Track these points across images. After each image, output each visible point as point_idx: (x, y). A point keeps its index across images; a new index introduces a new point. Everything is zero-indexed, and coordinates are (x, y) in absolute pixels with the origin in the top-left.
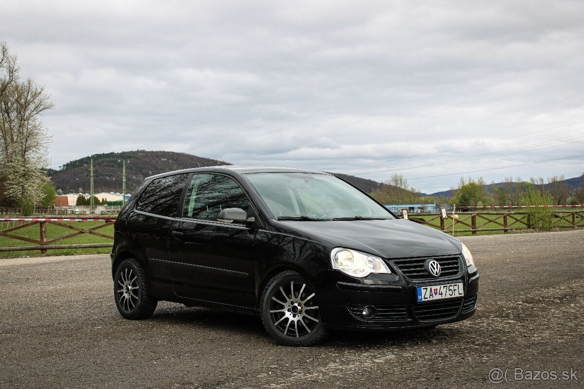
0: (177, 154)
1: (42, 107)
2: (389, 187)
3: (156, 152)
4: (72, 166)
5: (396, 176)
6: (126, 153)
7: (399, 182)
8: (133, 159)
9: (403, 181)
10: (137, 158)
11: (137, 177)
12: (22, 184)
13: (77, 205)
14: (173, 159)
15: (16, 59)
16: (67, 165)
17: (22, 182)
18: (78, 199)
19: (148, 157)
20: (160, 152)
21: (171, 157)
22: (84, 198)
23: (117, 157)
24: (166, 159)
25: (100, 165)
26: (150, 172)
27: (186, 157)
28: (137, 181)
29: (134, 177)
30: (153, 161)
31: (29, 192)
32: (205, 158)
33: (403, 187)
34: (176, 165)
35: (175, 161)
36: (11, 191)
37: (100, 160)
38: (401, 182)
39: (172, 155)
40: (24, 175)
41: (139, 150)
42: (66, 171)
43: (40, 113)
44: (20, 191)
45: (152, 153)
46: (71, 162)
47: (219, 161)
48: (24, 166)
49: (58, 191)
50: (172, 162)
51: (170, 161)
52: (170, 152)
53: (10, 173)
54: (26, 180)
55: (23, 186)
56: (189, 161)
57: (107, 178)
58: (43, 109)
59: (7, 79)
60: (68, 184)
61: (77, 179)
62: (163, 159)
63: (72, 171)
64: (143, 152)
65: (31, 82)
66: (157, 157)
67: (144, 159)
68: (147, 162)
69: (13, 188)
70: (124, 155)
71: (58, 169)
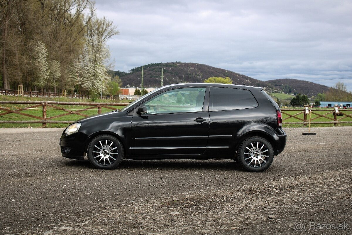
0: (201, 65)
1: (112, 34)
2: (334, 89)
3: (188, 64)
4: (137, 71)
5: (339, 83)
6: (169, 63)
7: (341, 87)
8: (173, 67)
9: (344, 87)
10: (175, 66)
11: (175, 78)
12: (92, 80)
13: (135, 94)
14: (198, 68)
15: (95, 3)
16: (133, 70)
17: (93, 80)
18: (135, 91)
19: (182, 66)
20: (190, 63)
21: (197, 66)
22: (139, 91)
23: (164, 66)
24: (193, 68)
25: (153, 71)
26: (183, 76)
27: (206, 67)
28: (175, 81)
29: (173, 79)
30: (185, 69)
31: (97, 86)
32: (218, 68)
33: (343, 90)
34: (199, 72)
35: (199, 69)
36: (86, 85)
37: (153, 68)
38: (342, 87)
39: (197, 65)
40: (94, 75)
41: (177, 62)
42: (132, 73)
43: (111, 37)
44: (91, 85)
45: (185, 64)
46: (135, 68)
47: (226, 70)
48: (94, 69)
49: (127, 85)
50: (197, 70)
51: (196, 69)
52: (196, 64)
53: (86, 74)
54: (95, 78)
55: (93, 82)
56: (208, 69)
57: (157, 78)
58: (113, 35)
59: (90, 15)
60: (134, 82)
61: (139, 79)
62: (192, 68)
63: (136, 73)
64: (179, 63)
65: (105, 18)
66: (188, 66)
67: (180, 67)
68: (182, 69)
69: (87, 83)
70: (168, 65)
71: (128, 72)
